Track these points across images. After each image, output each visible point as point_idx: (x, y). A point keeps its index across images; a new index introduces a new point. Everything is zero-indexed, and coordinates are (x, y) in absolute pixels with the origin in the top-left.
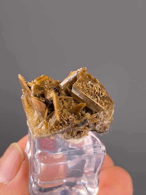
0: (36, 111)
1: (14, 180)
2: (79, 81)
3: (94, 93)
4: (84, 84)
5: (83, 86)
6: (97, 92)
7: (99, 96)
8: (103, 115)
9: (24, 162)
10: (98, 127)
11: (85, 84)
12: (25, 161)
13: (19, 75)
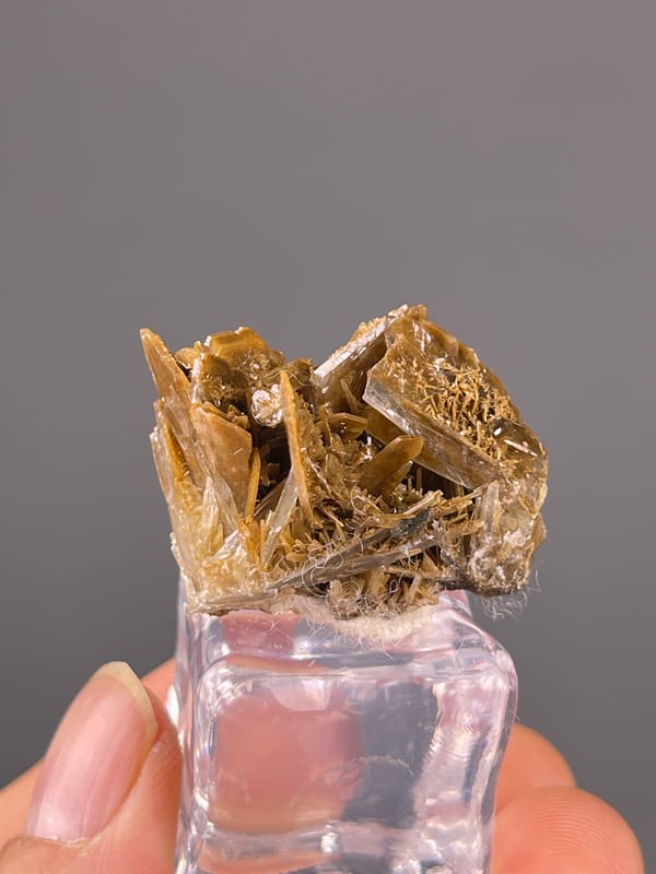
0: (209, 479)
1: (108, 831)
2: (396, 357)
3: (460, 407)
4: (415, 365)
5: (408, 376)
6: (472, 401)
7: (480, 417)
8: (501, 500)
9: (156, 750)
10: (478, 561)
11: (418, 369)
12: (159, 744)
13: (141, 331)
